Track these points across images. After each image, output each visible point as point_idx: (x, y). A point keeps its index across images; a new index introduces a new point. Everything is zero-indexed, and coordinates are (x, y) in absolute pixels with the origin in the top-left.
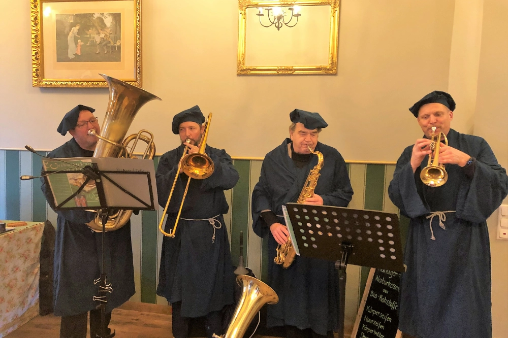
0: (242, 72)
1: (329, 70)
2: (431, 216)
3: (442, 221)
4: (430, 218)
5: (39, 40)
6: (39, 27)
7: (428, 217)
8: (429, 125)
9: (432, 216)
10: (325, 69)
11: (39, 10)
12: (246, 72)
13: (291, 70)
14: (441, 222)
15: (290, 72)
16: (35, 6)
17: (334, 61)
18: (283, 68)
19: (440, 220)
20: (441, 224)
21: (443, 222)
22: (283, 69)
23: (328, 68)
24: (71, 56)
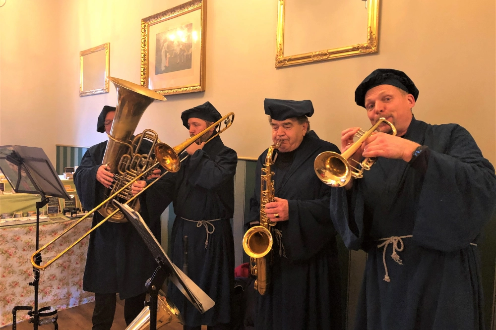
0: (279, 65)
1: (367, 48)
2: (384, 244)
3: (396, 251)
4: (384, 246)
5: (146, 58)
6: (146, 47)
7: (379, 246)
8: (376, 115)
9: (387, 243)
10: (363, 48)
11: (147, 33)
12: (282, 64)
13: (326, 54)
14: (394, 253)
15: (325, 57)
16: (145, 31)
17: (374, 37)
18: (317, 53)
19: (394, 250)
20: (394, 255)
21: (398, 253)
22: (317, 55)
23: (365, 45)
24: (163, 68)
